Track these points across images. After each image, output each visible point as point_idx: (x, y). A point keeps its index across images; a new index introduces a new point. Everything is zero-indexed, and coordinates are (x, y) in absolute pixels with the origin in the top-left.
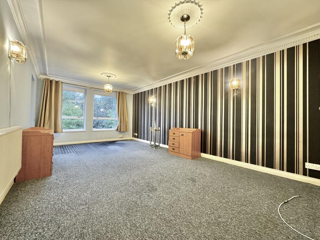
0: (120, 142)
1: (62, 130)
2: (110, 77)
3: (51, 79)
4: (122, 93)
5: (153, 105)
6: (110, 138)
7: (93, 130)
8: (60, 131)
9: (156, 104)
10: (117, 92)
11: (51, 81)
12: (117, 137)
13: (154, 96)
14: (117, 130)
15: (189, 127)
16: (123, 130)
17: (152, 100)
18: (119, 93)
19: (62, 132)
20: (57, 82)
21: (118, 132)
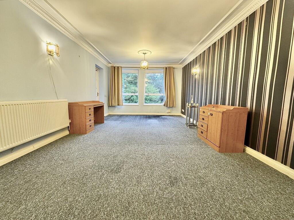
0: (165, 117)
1: (122, 104)
2: (146, 53)
3: (115, 65)
4: (170, 68)
5: (197, 77)
6: (158, 112)
7: (144, 105)
8: (121, 104)
9: (199, 75)
10: (164, 68)
11: (115, 67)
12: (165, 111)
13: (197, 66)
14: (165, 105)
15: (233, 104)
16: (170, 106)
17: (196, 70)
18: (166, 69)
19: (123, 105)
20: (118, 67)
21: (165, 108)
